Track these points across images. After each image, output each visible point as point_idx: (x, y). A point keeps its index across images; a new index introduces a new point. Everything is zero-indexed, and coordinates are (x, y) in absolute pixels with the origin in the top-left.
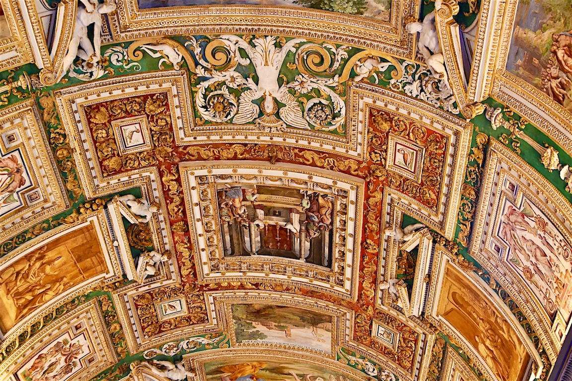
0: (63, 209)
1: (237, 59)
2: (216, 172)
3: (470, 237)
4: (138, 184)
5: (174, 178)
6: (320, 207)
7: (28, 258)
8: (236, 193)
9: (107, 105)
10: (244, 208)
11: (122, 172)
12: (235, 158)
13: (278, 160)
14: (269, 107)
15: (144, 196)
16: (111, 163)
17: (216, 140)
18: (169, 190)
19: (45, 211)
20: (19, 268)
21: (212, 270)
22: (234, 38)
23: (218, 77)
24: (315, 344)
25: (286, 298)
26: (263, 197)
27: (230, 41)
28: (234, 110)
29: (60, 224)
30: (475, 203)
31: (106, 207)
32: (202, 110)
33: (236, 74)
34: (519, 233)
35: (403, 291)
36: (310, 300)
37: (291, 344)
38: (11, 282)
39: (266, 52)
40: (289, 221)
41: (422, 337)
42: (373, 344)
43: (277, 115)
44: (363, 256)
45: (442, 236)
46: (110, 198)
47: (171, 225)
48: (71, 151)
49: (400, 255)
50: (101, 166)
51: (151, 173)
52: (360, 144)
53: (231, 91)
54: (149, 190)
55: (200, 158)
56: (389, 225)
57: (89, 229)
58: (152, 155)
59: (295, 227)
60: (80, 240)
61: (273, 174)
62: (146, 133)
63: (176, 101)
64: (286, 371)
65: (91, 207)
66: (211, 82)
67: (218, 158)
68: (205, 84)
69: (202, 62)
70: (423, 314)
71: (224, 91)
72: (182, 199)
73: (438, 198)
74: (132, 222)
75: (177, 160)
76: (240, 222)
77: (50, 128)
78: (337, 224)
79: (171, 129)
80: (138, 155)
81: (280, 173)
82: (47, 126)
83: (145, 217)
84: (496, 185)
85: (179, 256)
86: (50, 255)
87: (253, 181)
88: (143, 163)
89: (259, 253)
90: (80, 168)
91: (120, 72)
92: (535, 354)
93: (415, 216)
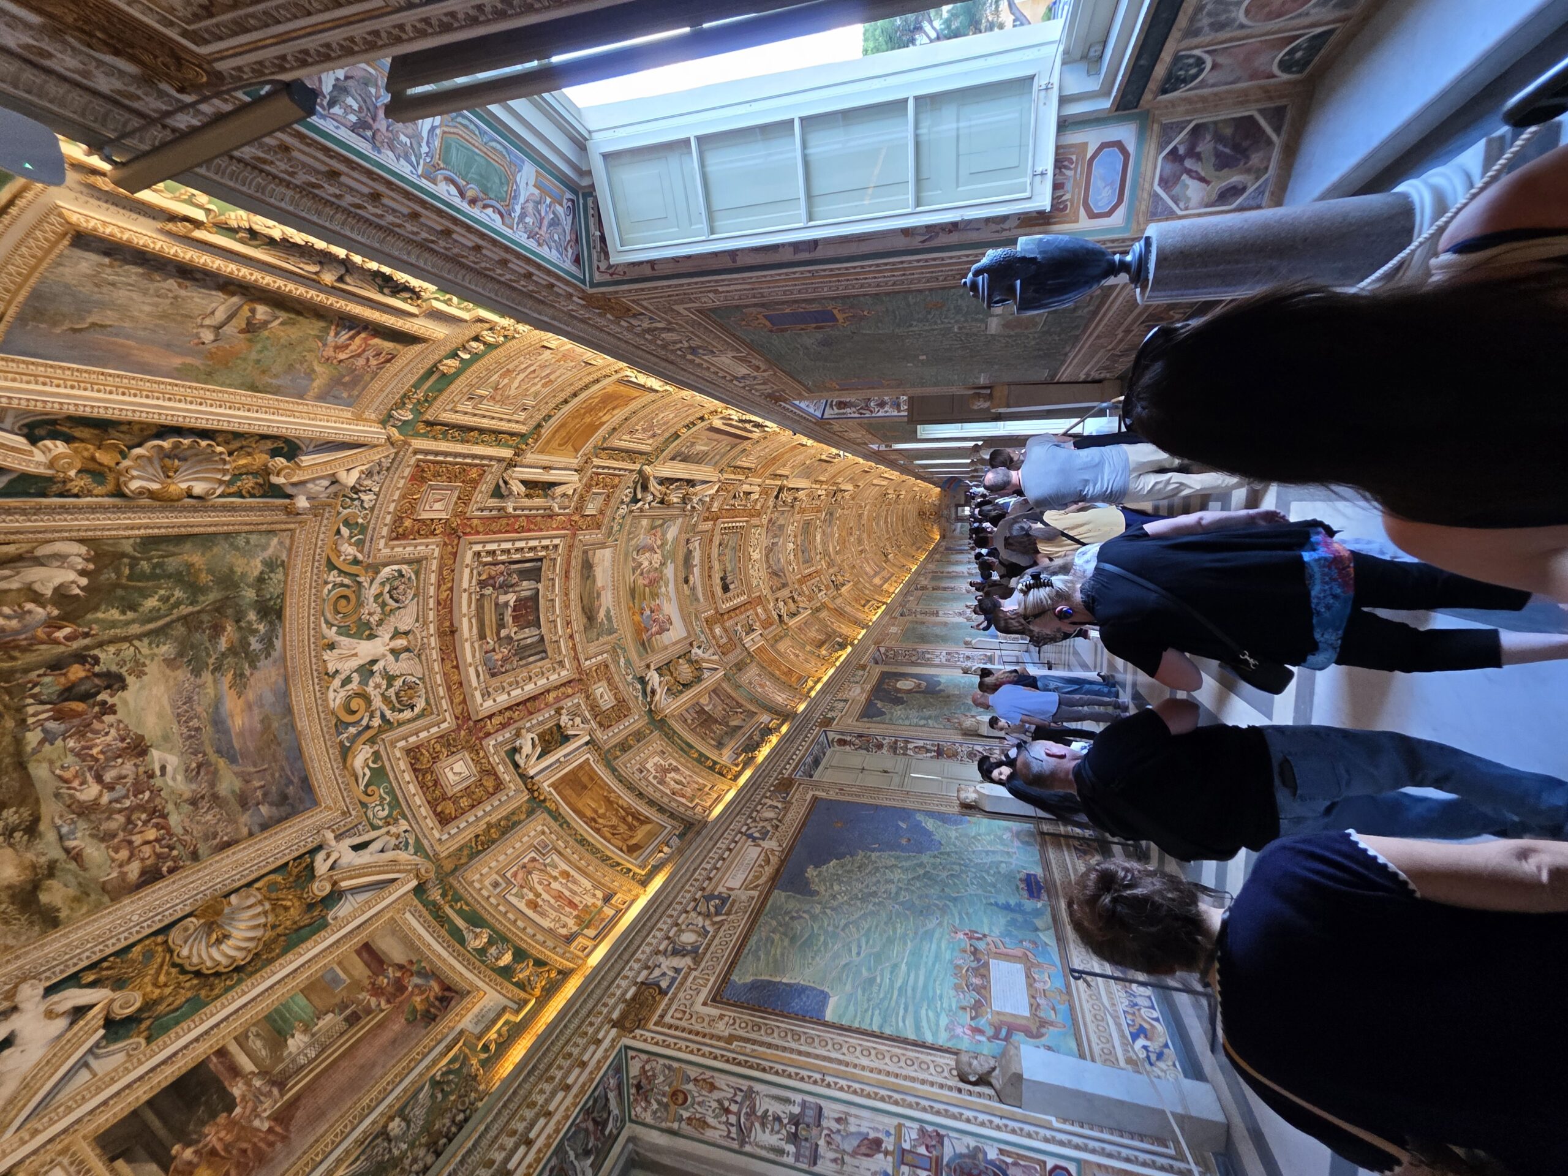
0: (545, 815)
1: (354, 685)
2: (475, 683)
4: (503, 754)
5: (489, 722)
6: (491, 577)
7: (598, 831)
9: (432, 804)
11: (495, 772)
12: (457, 667)
13: (452, 624)
14: (400, 643)
15: (513, 745)
16: (489, 784)
17: (443, 689)
18: (501, 723)
19: (552, 831)
20: (609, 835)
21: (562, 667)
22: (331, 695)
23: (378, 702)
26: (488, 633)
27: (336, 698)
28: (410, 679)
29: (560, 814)
31: (533, 777)
32: (416, 710)
33: (371, 684)
35: (559, 489)
38: (623, 838)
39: (341, 658)
40: (506, 604)
41: (595, 470)
43: (407, 633)
44: (529, 530)
46: (523, 776)
48: (489, 826)
49: (528, 496)
50: (495, 793)
51: (489, 744)
52: (427, 546)
53: (390, 685)
54: (505, 742)
55: (464, 701)
57: (556, 786)
58: (471, 748)
59: (511, 598)
60: (568, 792)
61: (467, 628)
62: (451, 760)
63: (412, 739)
65: (536, 791)
66: (384, 707)
67: (461, 684)
68: (388, 713)
69: (364, 722)
71: (391, 692)
72: (507, 709)
75: (471, 723)
76: (516, 650)
77: (473, 852)
78: (504, 558)
79: (441, 737)
80: (475, 762)
81: (465, 620)
82: (472, 856)
83: (533, 739)
85: (557, 700)
86: (589, 813)
87: (476, 645)
88: (482, 754)
89: (539, 628)
90: (503, 812)
91: (395, 803)
92: (615, 377)
93: (492, 487)
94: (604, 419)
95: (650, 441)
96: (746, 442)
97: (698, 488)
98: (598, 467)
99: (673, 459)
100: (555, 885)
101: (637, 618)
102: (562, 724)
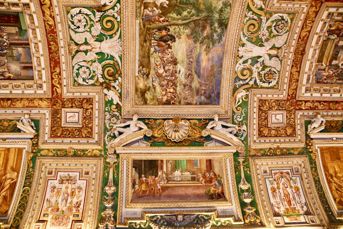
0: (307, 159)
1: (248, 65)
4: (303, 121)
5: (304, 103)
6: (338, 29)
8: (320, 74)
9: (260, 127)
10: (329, 71)
11: (295, 127)
12: (299, 72)
13: (304, 50)
14: (273, 52)
15: (310, 119)
16: (289, 131)
17: (288, 80)
18: (310, 107)
19: (306, 167)
22: (238, 65)
23: (255, 75)
26: (324, 60)
27: (239, 67)
28: (273, 69)
29: (315, 162)
31: (312, 139)
32: (271, 85)
33: (255, 66)
39: (246, 51)
43: (279, 48)
46: (307, 136)
47: (331, 109)
48: (278, 148)
50: (289, 136)
51: (299, 114)
52: (300, 5)
53: (263, 69)
54: (308, 116)
55: (296, 89)
57: (322, 149)
58: (289, 111)
61: (311, 53)
62: (277, 112)
63: (264, 96)
65: (310, 146)
66: (257, 78)
67: (298, 81)
68: (258, 81)
69: (247, 81)
71: (263, 73)
72: (317, 101)
74: (324, 128)
75: (295, 100)
76: (338, 74)
77: (265, 154)
79: (278, 100)
80: (288, 118)
81: (311, 50)
82: (263, 155)
83: (322, 122)
87: (314, 64)
88: (293, 116)
90: (288, 146)
91: (246, 118)
100: (289, 190)
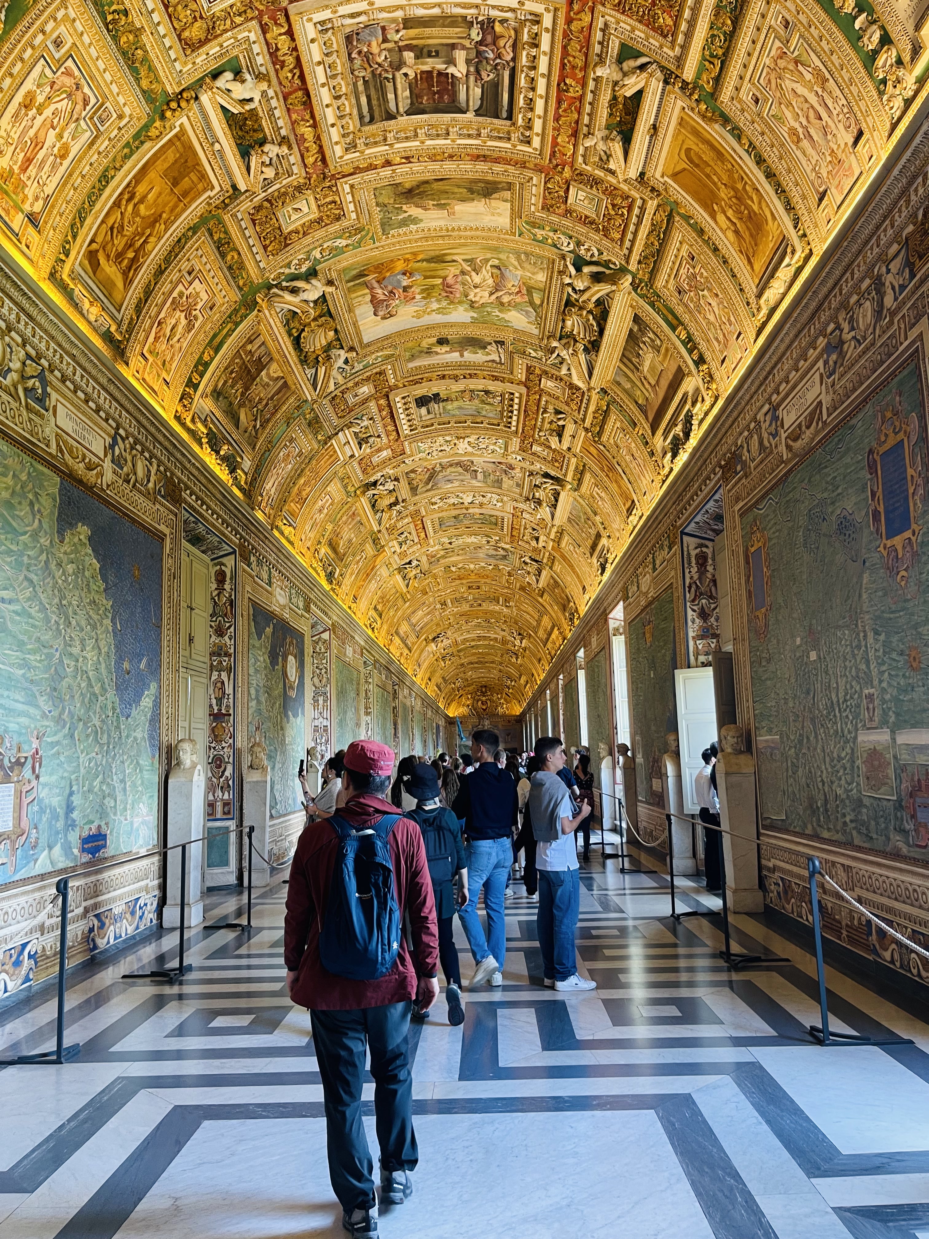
2: (345, 10)
3: (718, 80)
7: (117, 204)
20: (111, 221)
21: (347, 149)
24: (488, 221)
25: (449, 168)
30: (731, 36)
34: (788, 84)
35: (617, 148)
36: (482, 166)
37: (455, 225)
38: (107, 243)
40: (451, 62)
41: (639, 202)
42: (568, 212)
44: (559, 102)
45: (677, 76)
49: (615, 98)
56: (601, 60)
59: (459, 70)
60: (171, 156)
64: (449, 258)
70: (642, 174)
73: (676, 24)
78: (524, 60)
84: (763, 16)
85: (301, 140)
86: (141, 189)
89: (408, 113)
92: (793, 235)
93: (640, 47)
94: (721, 218)
95: (671, 285)
96: (647, 427)
97: (582, 357)
98: (643, 209)
99: (637, 319)
101: (400, 266)
102: (267, 148)
